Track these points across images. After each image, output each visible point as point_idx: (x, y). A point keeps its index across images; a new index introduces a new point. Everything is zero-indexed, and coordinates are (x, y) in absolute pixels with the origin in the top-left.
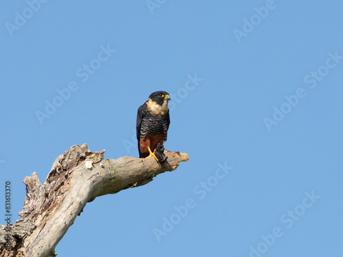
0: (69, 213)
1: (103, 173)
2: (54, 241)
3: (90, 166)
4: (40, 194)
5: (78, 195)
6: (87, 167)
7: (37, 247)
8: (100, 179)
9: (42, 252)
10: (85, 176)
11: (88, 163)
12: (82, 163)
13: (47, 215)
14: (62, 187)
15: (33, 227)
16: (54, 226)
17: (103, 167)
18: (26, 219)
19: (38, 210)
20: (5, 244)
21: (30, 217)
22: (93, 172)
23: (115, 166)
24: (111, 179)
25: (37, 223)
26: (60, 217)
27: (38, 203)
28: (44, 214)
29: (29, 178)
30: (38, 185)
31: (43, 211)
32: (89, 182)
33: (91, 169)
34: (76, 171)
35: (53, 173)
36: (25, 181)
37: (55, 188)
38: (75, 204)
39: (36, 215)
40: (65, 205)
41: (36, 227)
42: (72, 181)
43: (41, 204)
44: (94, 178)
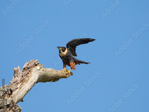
0: (30, 85)
1: (43, 73)
2: (24, 95)
3: (39, 69)
4: (20, 75)
5: (34, 79)
6: (38, 69)
7: (17, 96)
8: (42, 75)
9: (19, 98)
10: (37, 72)
11: (38, 67)
12: (36, 67)
13: (22, 84)
14: (28, 75)
15: (16, 88)
16: (24, 89)
17: (43, 70)
18: (14, 84)
19: (19, 81)
20: (6, 92)
21: (15, 84)
22: (40, 71)
23: (47, 71)
24: (45, 76)
25: (18, 86)
26: (27, 86)
27: (19, 79)
28: (21, 83)
29: (16, 68)
30: (20, 71)
31: (20, 82)
32: (38, 75)
33: (39, 70)
34: (34, 69)
35: (24, 69)
36: (14, 69)
37: (25, 74)
38: (33, 82)
39: (18, 83)
40: (29, 82)
41: (18, 88)
42: (32, 73)
43: (20, 79)
44: (40, 74)
